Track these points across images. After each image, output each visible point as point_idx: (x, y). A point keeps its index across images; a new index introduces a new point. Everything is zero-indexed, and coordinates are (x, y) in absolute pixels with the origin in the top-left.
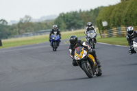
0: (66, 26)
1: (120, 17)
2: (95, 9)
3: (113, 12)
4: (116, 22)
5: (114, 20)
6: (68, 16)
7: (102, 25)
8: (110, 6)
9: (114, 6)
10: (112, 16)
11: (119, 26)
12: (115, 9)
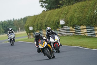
0: (4, 31)
1: (41, 24)
2: (24, 18)
3: (37, 20)
4: (39, 27)
5: (37, 25)
6: (5, 24)
7: (29, 29)
8: (35, 16)
9: (37, 16)
10: (36, 23)
11: (41, 30)
12: (38, 18)
